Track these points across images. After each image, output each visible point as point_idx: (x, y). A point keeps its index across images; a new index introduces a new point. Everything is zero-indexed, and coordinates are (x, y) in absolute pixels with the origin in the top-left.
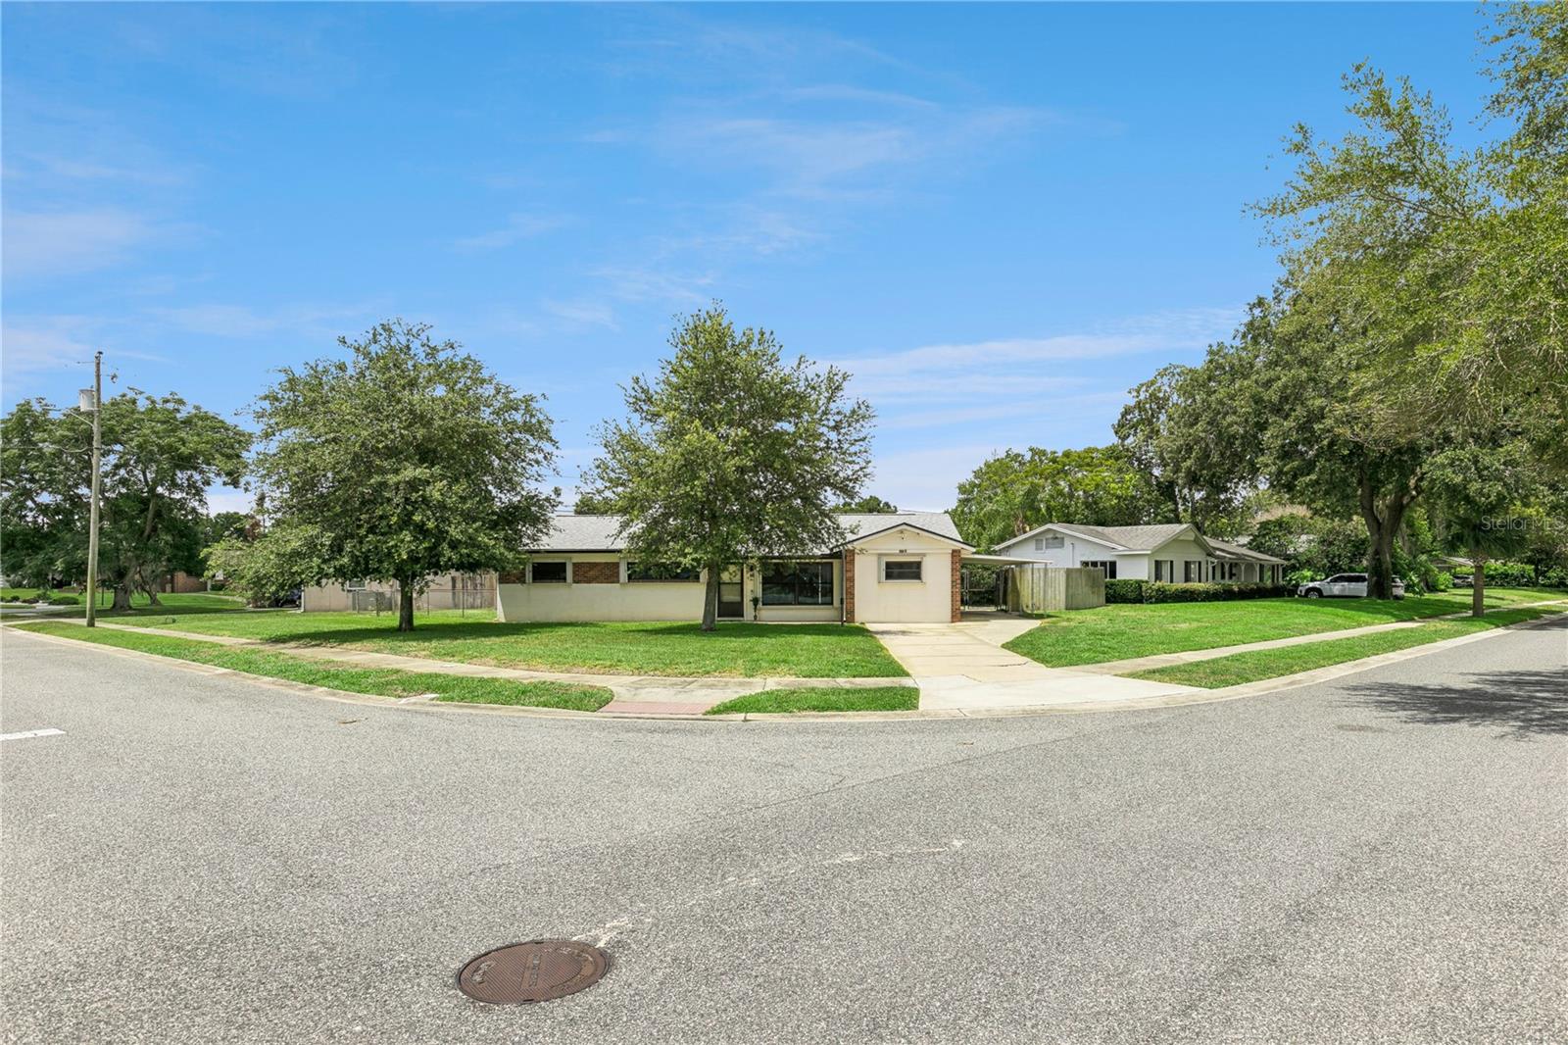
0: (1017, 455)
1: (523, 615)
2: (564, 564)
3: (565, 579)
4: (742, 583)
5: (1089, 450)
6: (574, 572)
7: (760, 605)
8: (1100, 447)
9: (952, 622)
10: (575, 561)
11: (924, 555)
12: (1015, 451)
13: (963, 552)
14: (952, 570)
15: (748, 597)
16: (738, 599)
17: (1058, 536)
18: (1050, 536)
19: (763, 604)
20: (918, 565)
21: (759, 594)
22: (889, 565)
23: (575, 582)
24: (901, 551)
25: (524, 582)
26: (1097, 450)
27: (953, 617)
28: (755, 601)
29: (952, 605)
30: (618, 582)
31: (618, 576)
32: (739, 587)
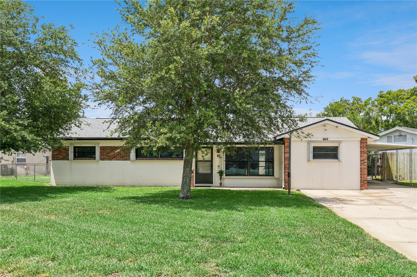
0: (346, 101)
1: (68, 181)
2: (95, 147)
3: (95, 158)
4: (212, 161)
5: (400, 91)
6: (101, 153)
7: (224, 176)
8: (406, 89)
9: (361, 189)
10: (101, 145)
11: (340, 142)
12: (345, 98)
13: (369, 140)
14: (361, 152)
15: (216, 170)
16: (209, 172)
17: (402, 134)
18: (397, 134)
19: (226, 175)
20: (336, 149)
21: (223, 168)
22: (315, 148)
23: (101, 159)
24: (324, 139)
25: (68, 159)
26: (405, 91)
27: (361, 186)
28: (221, 173)
29: (361, 177)
30: (129, 159)
31: (129, 156)
32: (209, 163)
